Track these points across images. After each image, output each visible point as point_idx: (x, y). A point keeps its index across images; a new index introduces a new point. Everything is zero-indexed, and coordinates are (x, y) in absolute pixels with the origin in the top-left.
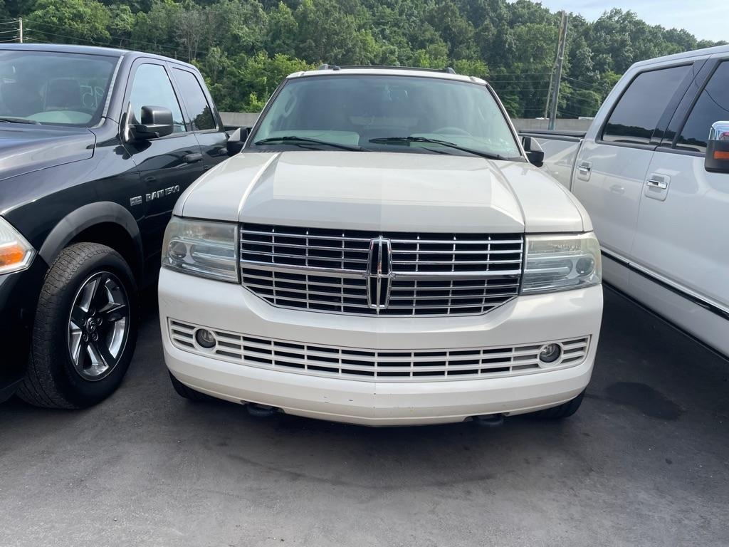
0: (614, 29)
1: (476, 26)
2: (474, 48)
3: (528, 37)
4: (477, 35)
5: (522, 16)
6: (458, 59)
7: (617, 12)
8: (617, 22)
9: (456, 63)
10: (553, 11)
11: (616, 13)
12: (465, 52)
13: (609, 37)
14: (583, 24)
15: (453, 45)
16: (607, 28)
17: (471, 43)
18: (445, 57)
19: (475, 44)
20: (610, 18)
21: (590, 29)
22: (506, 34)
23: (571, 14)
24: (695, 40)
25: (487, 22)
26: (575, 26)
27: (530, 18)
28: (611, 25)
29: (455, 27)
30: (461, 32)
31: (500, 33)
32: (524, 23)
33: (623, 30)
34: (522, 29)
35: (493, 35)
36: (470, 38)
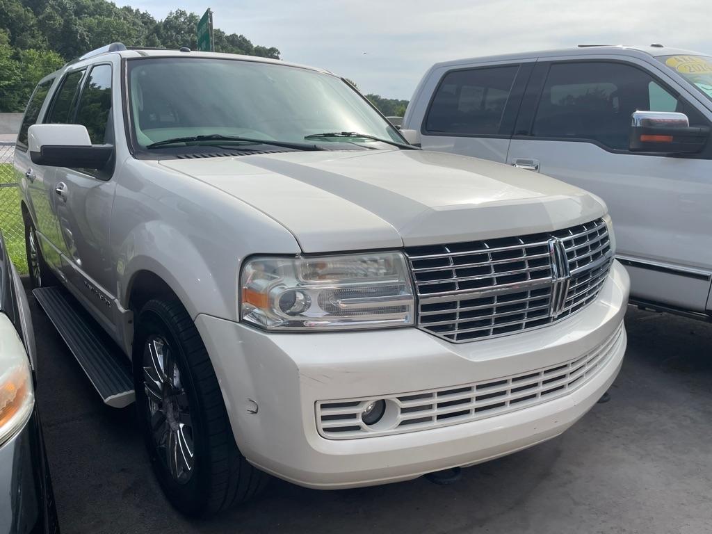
0: (182, 29)
1: (37, 14)
2: (41, 38)
3: (100, 30)
4: (41, 24)
5: (88, 7)
6: (24, 48)
7: (183, 13)
8: (184, 23)
9: (21, 52)
10: (119, 6)
11: (181, 14)
12: (30, 41)
13: (179, 37)
14: (152, 21)
15: (13, 32)
16: (175, 27)
17: (36, 32)
18: (7, 45)
19: (41, 33)
20: (176, 18)
21: (160, 27)
22: (76, 25)
23: (138, 11)
24: (251, 46)
25: (48, 10)
26: (145, 23)
27: (96, 10)
28: (179, 25)
29: (12, 12)
30: (19, 18)
31: (68, 23)
32: (91, 15)
33: (191, 31)
34: (92, 21)
35: (60, 24)
36: (32, 26)
